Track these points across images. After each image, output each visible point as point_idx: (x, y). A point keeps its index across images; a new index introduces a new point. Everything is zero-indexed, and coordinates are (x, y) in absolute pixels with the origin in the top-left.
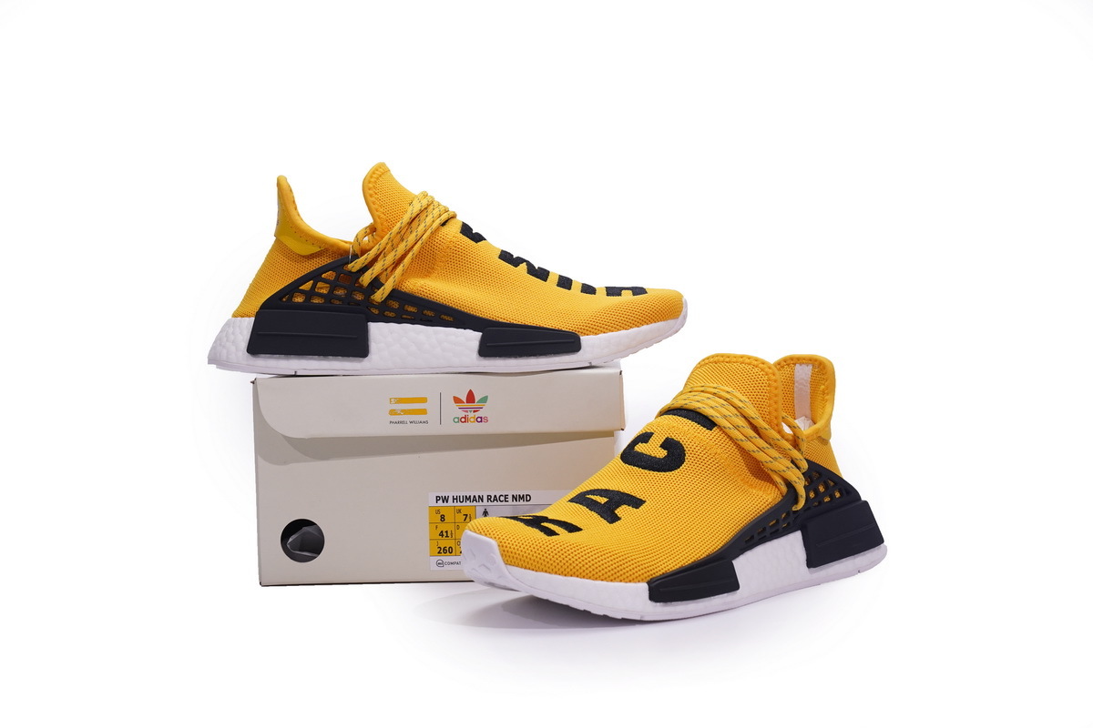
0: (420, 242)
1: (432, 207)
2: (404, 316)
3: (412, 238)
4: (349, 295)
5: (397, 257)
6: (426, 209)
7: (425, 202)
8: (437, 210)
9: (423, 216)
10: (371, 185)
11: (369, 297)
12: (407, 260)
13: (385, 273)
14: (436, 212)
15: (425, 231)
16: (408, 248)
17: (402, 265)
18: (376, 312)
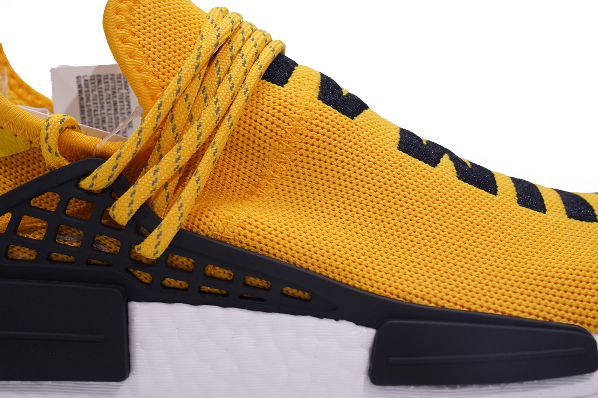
0: (226, 124)
1: (239, 37)
2: (206, 288)
3: (208, 117)
4: (89, 242)
5: (183, 162)
6: (228, 40)
7: (225, 26)
8: (250, 44)
9: (224, 60)
10: (121, 18)
11: (132, 247)
12: (205, 167)
13: (164, 193)
14: (249, 50)
15: (234, 97)
16: (203, 139)
17: (194, 178)
18: (145, 277)
